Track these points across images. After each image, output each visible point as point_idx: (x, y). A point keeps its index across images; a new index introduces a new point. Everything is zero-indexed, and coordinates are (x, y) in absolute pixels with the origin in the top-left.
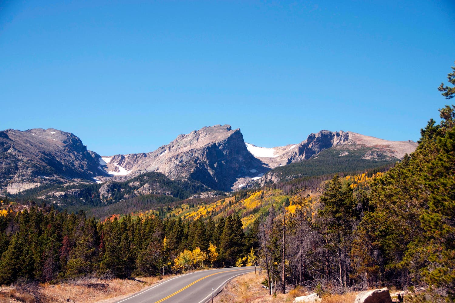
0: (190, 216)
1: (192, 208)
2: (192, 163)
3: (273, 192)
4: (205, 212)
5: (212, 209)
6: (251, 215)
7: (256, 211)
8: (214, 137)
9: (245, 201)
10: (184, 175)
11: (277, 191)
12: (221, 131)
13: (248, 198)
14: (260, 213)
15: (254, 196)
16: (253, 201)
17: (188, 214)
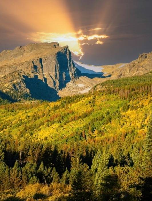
0: (7, 120)
1: (9, 113)
2: (16, 74)
3: (108, 97)
4: (25, 115)
5: (33, 114)
6: (80, 119)
7: (86, 115)
8: (41, 53)
9: (73, 105)
10: (6, 85)
11: (112, 96)
12: (48, 47)
13: (76, 102)
14: (91, 118)
15: (84, 101)
16: (82, 105)
17: (5, 118)
